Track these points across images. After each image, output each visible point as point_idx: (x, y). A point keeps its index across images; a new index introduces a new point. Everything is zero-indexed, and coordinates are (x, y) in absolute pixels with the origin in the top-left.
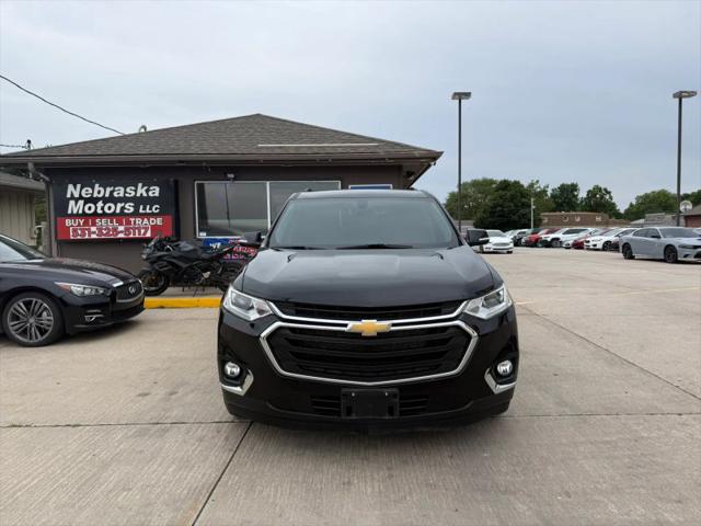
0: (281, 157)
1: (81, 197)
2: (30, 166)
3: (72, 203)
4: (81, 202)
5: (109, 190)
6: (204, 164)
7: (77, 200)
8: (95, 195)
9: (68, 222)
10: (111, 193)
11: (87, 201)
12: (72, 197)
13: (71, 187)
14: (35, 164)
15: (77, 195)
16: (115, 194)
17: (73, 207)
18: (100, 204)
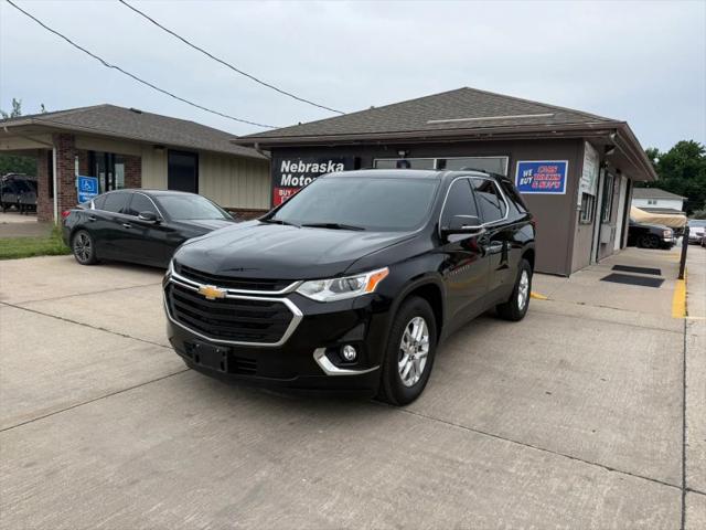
0: (445, 133)
1: (290, 172)
2: (256, 145)
3: (284, 176)
4: (290, 176)
5: (309, 166)
6: (379, 143)
7: (287, 174)
8: (300, 170)
9: (281, 192)
10: (310, 168)
11: (294, 175)
12: (285, 172)
13: (284, 162)
14: (260, 144)
15: (287, 170)
16: (313, 171)
17: (285, 180)
18: (302, 178)
